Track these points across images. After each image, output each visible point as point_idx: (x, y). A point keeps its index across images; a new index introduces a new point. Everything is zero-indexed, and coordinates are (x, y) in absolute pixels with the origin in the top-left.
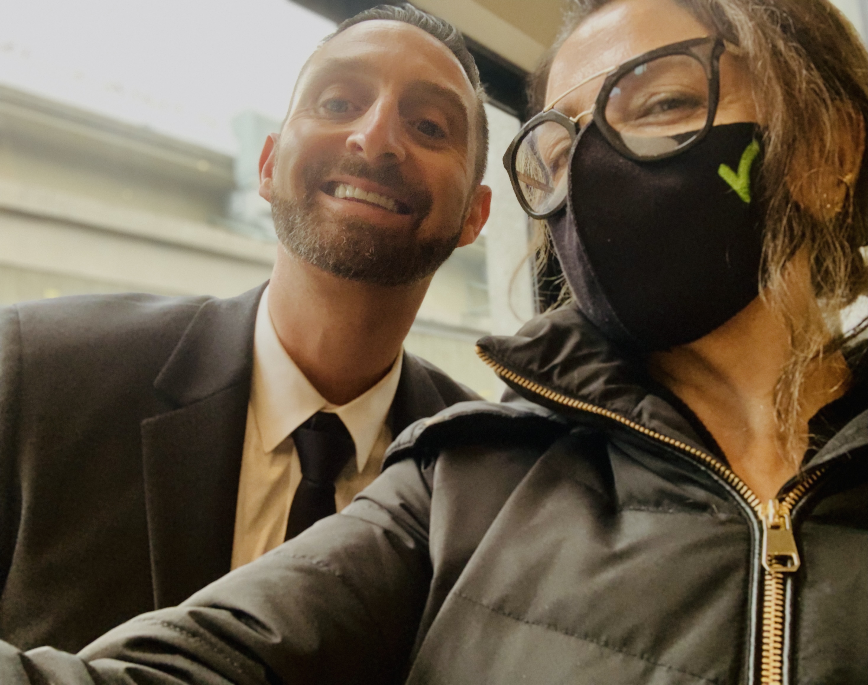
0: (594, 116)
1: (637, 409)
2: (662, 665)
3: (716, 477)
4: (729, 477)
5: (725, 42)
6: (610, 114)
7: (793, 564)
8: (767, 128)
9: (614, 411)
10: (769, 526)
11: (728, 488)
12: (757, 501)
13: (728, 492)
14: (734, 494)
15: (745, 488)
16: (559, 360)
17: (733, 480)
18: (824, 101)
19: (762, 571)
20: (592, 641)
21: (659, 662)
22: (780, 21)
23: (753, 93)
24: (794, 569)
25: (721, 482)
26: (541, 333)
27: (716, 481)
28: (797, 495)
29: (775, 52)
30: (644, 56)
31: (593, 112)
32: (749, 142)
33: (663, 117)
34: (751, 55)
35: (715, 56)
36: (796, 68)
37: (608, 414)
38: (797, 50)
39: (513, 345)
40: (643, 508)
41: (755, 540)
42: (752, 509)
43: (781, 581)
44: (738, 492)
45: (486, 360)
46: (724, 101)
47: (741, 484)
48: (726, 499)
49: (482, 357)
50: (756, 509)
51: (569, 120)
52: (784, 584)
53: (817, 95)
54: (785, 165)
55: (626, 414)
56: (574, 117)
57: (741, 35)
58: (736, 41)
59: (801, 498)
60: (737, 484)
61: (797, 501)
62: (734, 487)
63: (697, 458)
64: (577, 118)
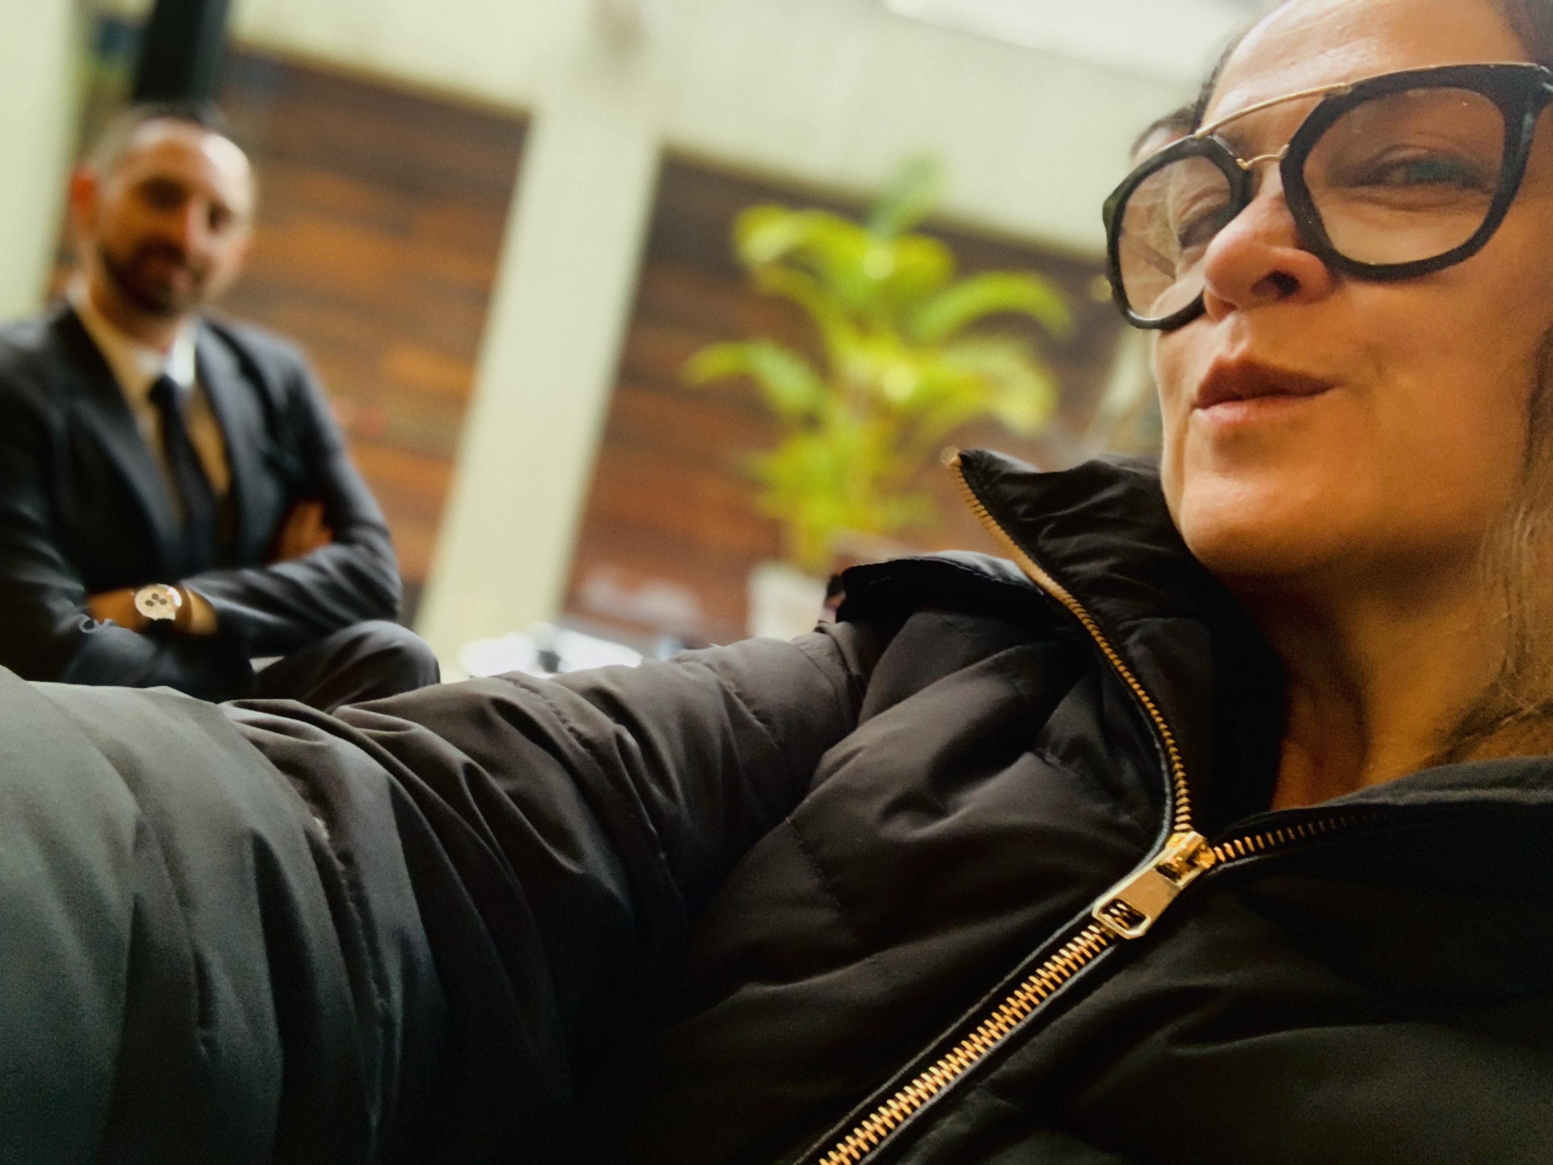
4: (1176, 772)
12: (1184, 826)
14: (1169, 801)
15: (1184, 800)
16: (1065, 512)
17: (1178, 780)
25: (1166, 776)
40: (1048, 754)
42: (1171, 832)
44: (1175, 801)
47: (1183, 791)
59: (1249, 853)
60: (1180, 788)
61: (1239, 856)
62: (1174, 791)
63: (1155, 726)
64: (1250, 162)
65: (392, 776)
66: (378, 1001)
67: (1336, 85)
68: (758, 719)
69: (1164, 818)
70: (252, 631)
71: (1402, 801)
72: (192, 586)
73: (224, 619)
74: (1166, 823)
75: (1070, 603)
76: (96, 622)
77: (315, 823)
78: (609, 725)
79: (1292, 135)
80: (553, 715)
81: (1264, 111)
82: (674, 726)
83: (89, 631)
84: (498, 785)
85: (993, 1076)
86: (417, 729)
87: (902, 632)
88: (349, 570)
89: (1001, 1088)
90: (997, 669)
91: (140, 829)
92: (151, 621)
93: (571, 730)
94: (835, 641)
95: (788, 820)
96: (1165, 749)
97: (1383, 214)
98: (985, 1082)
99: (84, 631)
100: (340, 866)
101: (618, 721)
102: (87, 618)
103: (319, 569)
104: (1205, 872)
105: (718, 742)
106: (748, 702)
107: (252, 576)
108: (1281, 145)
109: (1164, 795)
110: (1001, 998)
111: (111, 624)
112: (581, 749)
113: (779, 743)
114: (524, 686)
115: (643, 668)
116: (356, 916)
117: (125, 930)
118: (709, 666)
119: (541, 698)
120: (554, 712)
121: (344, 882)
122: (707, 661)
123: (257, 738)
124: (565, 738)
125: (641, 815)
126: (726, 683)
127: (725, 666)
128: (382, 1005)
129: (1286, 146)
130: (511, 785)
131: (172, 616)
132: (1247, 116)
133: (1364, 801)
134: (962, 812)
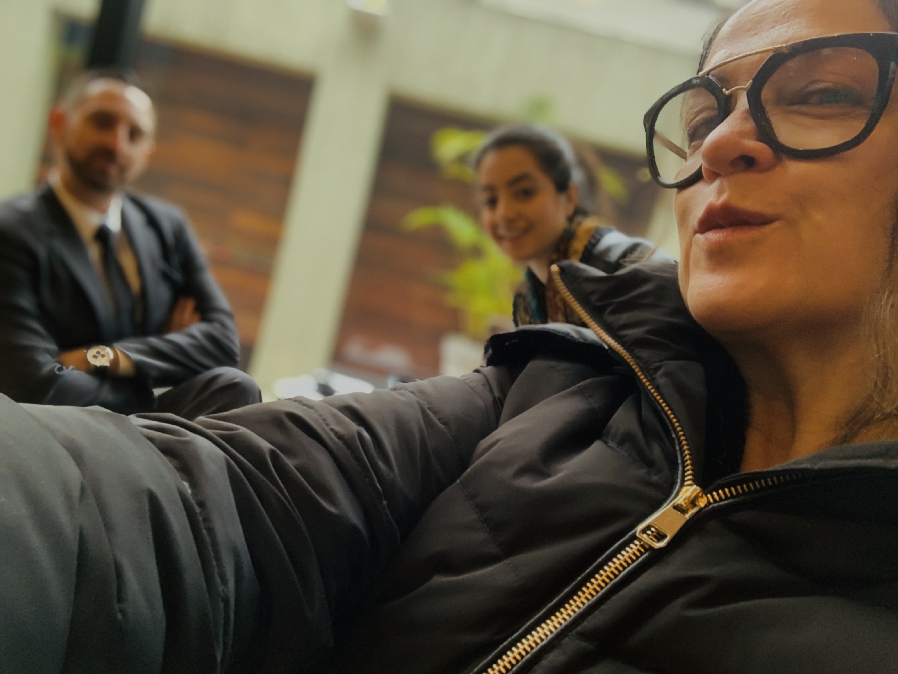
4: (685, 451)
11: (680, 461)
12: (689, 482)
14: (680, 468)
15: (689, 467)
17: (686, 456)
40: (610, 441)
44: (684, 468)
47: (689, 462)
59: (727, 498)
60: (687, 460)
61: (721, 500)
62: (683, 462)
63: (673, 424)
64: (730, 91)
65: (228, 457)
66: (221, 588)
67: (780, 46)
68: (440, 423)
69: (677, 478)
70: (154, 373)
71: (816, 467)
72: (118, 346)
73: (138, 366)
74: (679, 480)
75: (622, 353)
76: (64, 368)
77: (184, 485)
78: (354, 427)
79: (754, 76)
80: (322, 421)
81: (738, 61)
82: (392, 428)
83: (61, 373)
84: (290, 463)
85: (579, 628)
86: (243, 430)
87: (524, 371)
88: (211, 338)
89: (583, 636)
90: (581, 392)
91: (83, 490)
92: (96, 367)
93: (332, 430)
94: (485, 377)
95: (458, 481)
96: (678, 438)
97: (807, 121)
98: (574, 632)
99: (57, 373)
100: (198, 510)
101: (359, 425)
102: (59, 366)
103: (192, 337)
104: (701, 509)
105: (417, 436)
106: (435, 413)
107: (154, 341)
108: (748, 81)
109: (677, 464)
110: (583, 583)
111: (73, 369)
112: (337, 440)
113: (453, 437)
114: (304, 405)
115: (374, 393)
116: (208, 539)
117: (75, 547)
118: (412, 392)
119: (314, 412)
120: (322, 420)
121: (201, 519)
122: (411, 390)
123: (150, 436)
124: (328, 435)
125: (372, 480)
126: (422, 402)
127: (422, 392)
128: (223, 590)
129: (751, 81)
130: (296, 462)
131: (108, 364)
132: (728, 64)
133: (794, 467)
134: (560, 475)
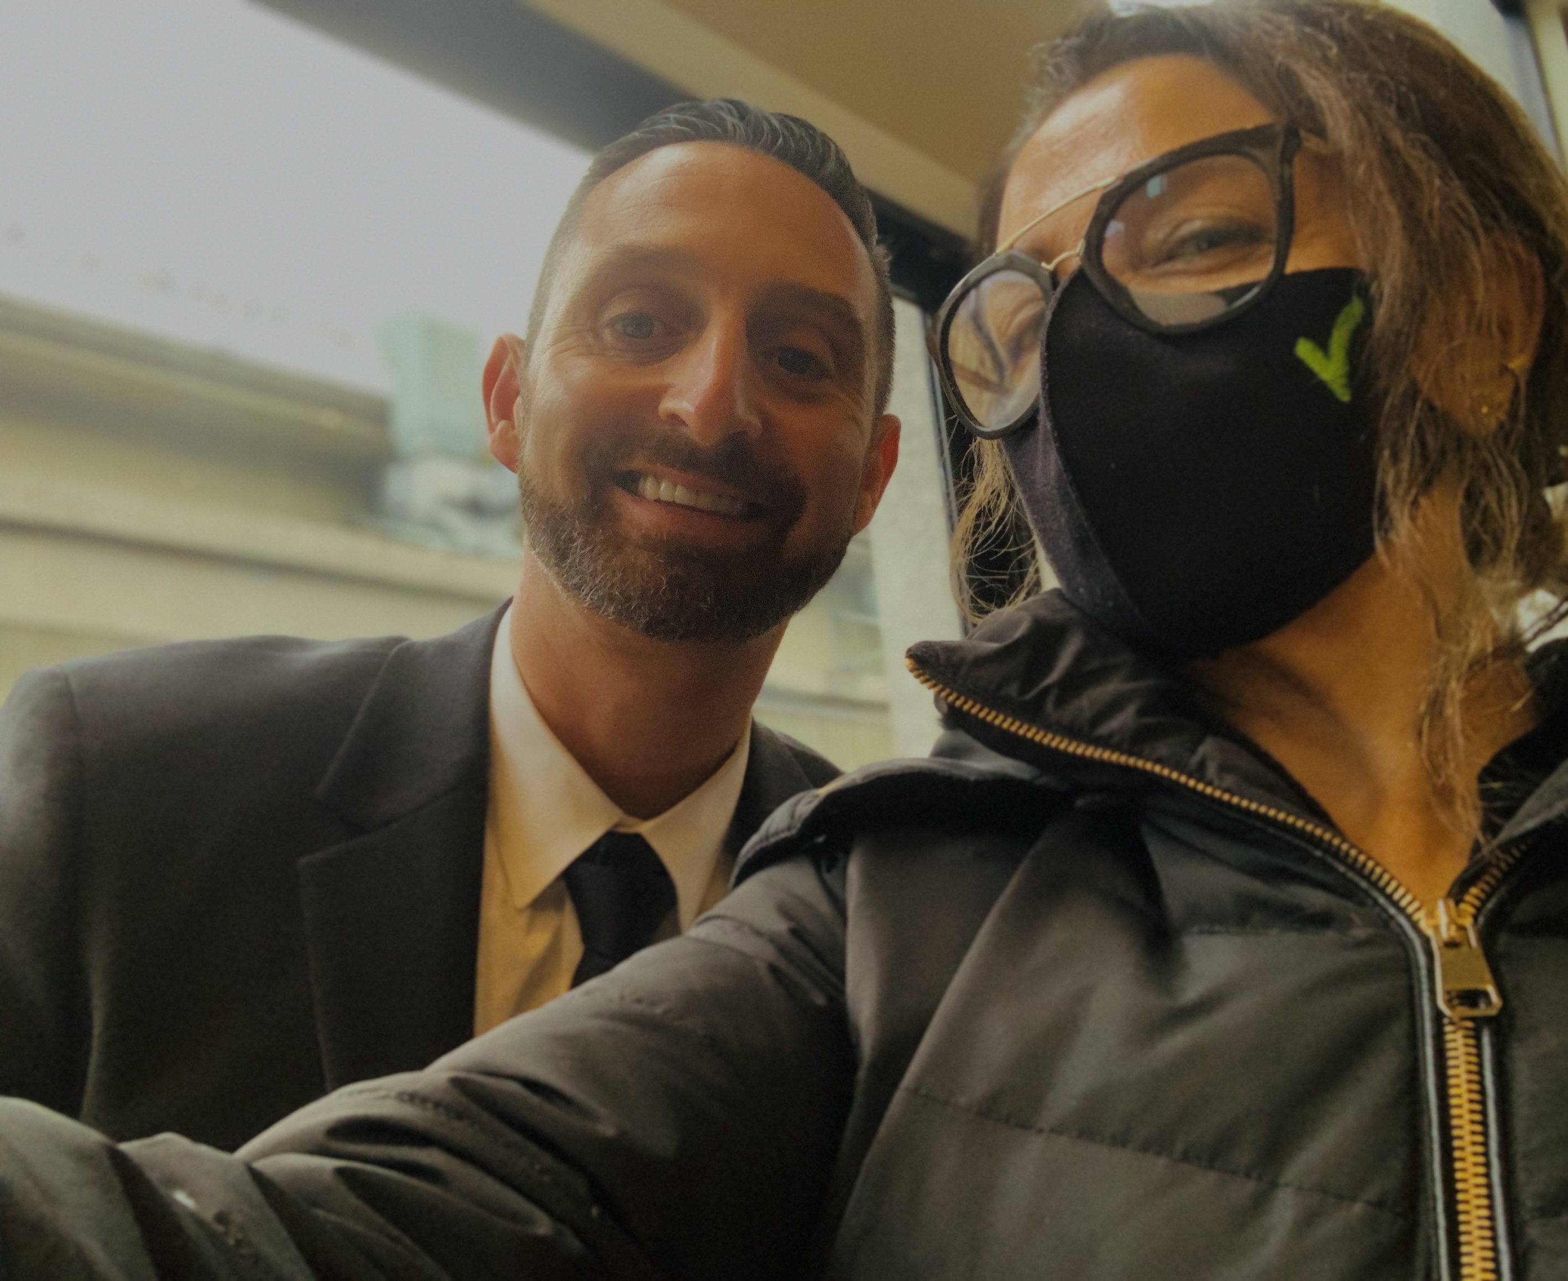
0: (1082, 260)
1: (1196, 759)
2: (1287, 1185)
3: (1342, 869)
4: (1364, 865)
5: (1302, 133)
6: (1111, 258)
7: (1489, 1003)
8: (1376, 275)
9: (1157, 761)
10: (1441, 944)
11: (1364, 884)
12: (1416, 905)
13: (1366, 892)
14: (1375, 894)
15: (1393, 884)
16: (1054, 676)
17: (1372, 871)
18: (1473, 231)
19: (1438, 1017)
20: (1158, 1154)
21: (1282, 1180)
22: (1395, 98)
23: (1351, 217)
24: (1493, 1012)
25: (1351, 875)
26: (1018, 634)
27: (1343, 876)
28: (1483, 890)
29: (1388, 151)
30: (1162, 158)
31: (1082, 253)
32: (1344, 301)
33: (1202, 262)
34: (1348, 153)
35: (1286, 159)
36: (1422, 176)
37: (1149, 766)
38: (1425, 148)
39: (970, 657)
40: (1217, 928)
41: (1418, 969)
42: (1409, 917)
43: (1471, 1033)
44: (1382, 891)
45: (926, 681)
46: (1303, 232)
47: (1386, 877)
48: (1361, 904)
49: (918, 676)
50: (1416, 917)
51: (1040, 267)
52: (1478, 1038)
53: (1461, 220)
54: (1408, 336)
55: (1179, 766)
56: (1049, 262)
57: (1330, 122)
58: (1321, 132)
60: (1380, 876)
61: (1483, 901)
62: (1374, 883)
64: (1053, 264)
96: (1334, 852)
